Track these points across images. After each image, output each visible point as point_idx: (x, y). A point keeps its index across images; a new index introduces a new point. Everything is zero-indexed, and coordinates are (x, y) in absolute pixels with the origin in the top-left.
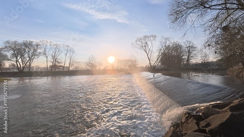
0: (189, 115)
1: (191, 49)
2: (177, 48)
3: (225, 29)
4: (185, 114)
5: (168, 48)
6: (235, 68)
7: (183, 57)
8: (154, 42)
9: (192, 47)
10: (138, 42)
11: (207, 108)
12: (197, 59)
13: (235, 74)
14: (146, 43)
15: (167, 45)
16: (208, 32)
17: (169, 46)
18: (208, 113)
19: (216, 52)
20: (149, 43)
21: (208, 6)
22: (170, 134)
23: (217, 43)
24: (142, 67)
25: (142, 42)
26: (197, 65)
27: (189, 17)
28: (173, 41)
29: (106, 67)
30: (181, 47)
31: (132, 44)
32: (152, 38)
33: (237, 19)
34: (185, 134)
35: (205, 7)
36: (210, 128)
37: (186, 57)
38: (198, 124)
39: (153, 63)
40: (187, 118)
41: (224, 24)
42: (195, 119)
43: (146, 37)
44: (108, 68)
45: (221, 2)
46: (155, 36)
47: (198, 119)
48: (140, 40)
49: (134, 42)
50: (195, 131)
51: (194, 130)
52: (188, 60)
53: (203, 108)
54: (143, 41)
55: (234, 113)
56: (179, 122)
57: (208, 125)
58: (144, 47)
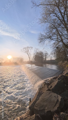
0: (45, 83)
1: (46, 54)
2: (41, 53)
3: (57, 48)
4: (44, 83)
5: (38, 53)
6: (60, 62)
7: (44, 58)
8: (31, 50)
9: (47, 54)
10: (24, 49)
12: (48, 59)
13: (60, 65)
14: (28, 50)
15: (37, 52)
16: (52, 48)
17: (38, 52)
18: (52, 81)
19: (54, 57)
20: (30, 50)
21: (52, 39)
22: (37, 94)
23: (54, 53)
24: (26, 61)
25: (26, 50)
26: (48, 61)
27: (45, 42)
28: (39, 50)
29: (6, 61)
30: (43, 53)
31: (21, 50)
32: (31, 48)
33: (60, 45)
34: (43, 93)
35: (51, 39)
36: (52, 88)
37: (45, 58)
38: (48, 87)
39: (31, 60)
40: (44, 85)
41: (57, 46)
42: (47, 85)
43: (28, 47)
45: (56, 38)
46: (32, 47)
48: (25, 48)
49: (22, 49)
50: (47, 91)
51: (47, 90)
52: (45, 59)
53: (50, 79)
54: (27, 49)
56: (42, 87)
57: (51, 87)
58: (27, 52)
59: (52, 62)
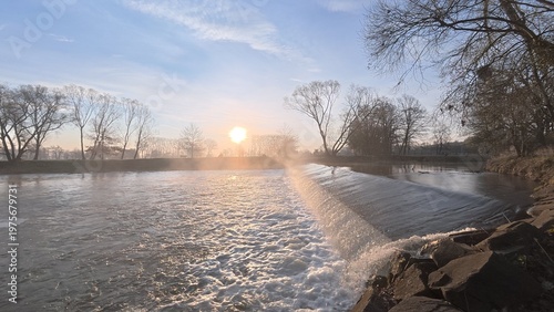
0: (406, 259)
1: (413, 113)
2: (384, 111)
3: (484, 72)
4: (399, 257)
5: (364, 110)
6: (503, 156)
7: (397, 132)
8: (333, 97)
9: (415, 110)
10: (299, 97)
11: (444, 242)
12: (424, 138)
13: (502, 169)
14: (317, 98)
15: (362, 105)
16: (448, 78)
17: (366, 106)
18: (446, 253)
19: (463, 123)
20: (324, 99)
21: (449, 22)
22: (366, 303)
23: (466, 103)
24: (307, 153)
25: (307, 96)
26: (425, 149)
27: (409, 45)
28: (375, 97)
29: (225, 152)
30: (391, 109)
31: (286, 99)
32: (329, 88)
33: (508, 52)
34: (398, 301)
35: (443, 24)
36: (449, 286)
37: (403, 132)
38: (424, 278)
39: (331, 144)
40: (403, 265)
41: (482, 63)
42: (420, 267)
43: (316, 85)
44: (229, 155)
45: (475, 16)
46: (337, 84)
47: (426, 267)
48: (303, 91)
49: (290, 96)
50: (418, 294)
51: (417, 291)
52: (407, 138)
53: (435, 242)
54: (310, 95)
55: (498, 252)
56: (387, 275)
57: (446, 280)
58: (312, 108)
59: (444, 156)
